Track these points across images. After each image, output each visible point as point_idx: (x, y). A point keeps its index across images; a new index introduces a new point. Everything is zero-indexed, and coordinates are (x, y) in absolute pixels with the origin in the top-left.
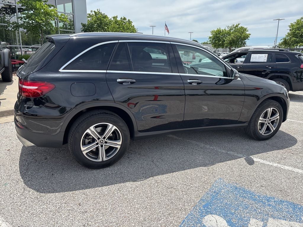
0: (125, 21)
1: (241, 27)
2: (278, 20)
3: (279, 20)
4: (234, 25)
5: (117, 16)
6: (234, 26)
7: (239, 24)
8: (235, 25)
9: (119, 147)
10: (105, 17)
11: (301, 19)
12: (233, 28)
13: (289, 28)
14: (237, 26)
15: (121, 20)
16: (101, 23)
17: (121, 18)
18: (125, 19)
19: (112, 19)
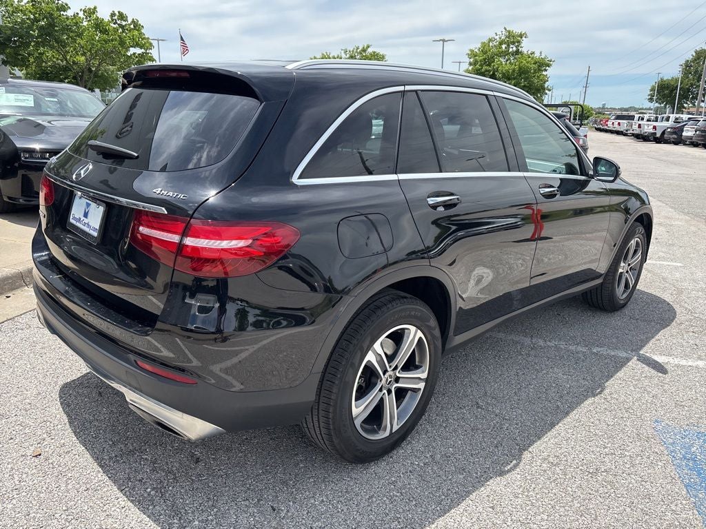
0: (124, 23)
1: (374, 52)
2: (441, 42)
3: (444, 41)
4: (358, 48)
5: (95, 8)
6: (358, 50)
7: (368, 47)
8: (361, 48)
9: (422, 385)
10: (64, 8)
11: (489, 42)
12: (356, 54)
13: (468, 60)
14: (364, 50)
15: (113, 20)
16: (51, 25)
17: (113, 15)
18: (122, 16)
19: (81, 15)
